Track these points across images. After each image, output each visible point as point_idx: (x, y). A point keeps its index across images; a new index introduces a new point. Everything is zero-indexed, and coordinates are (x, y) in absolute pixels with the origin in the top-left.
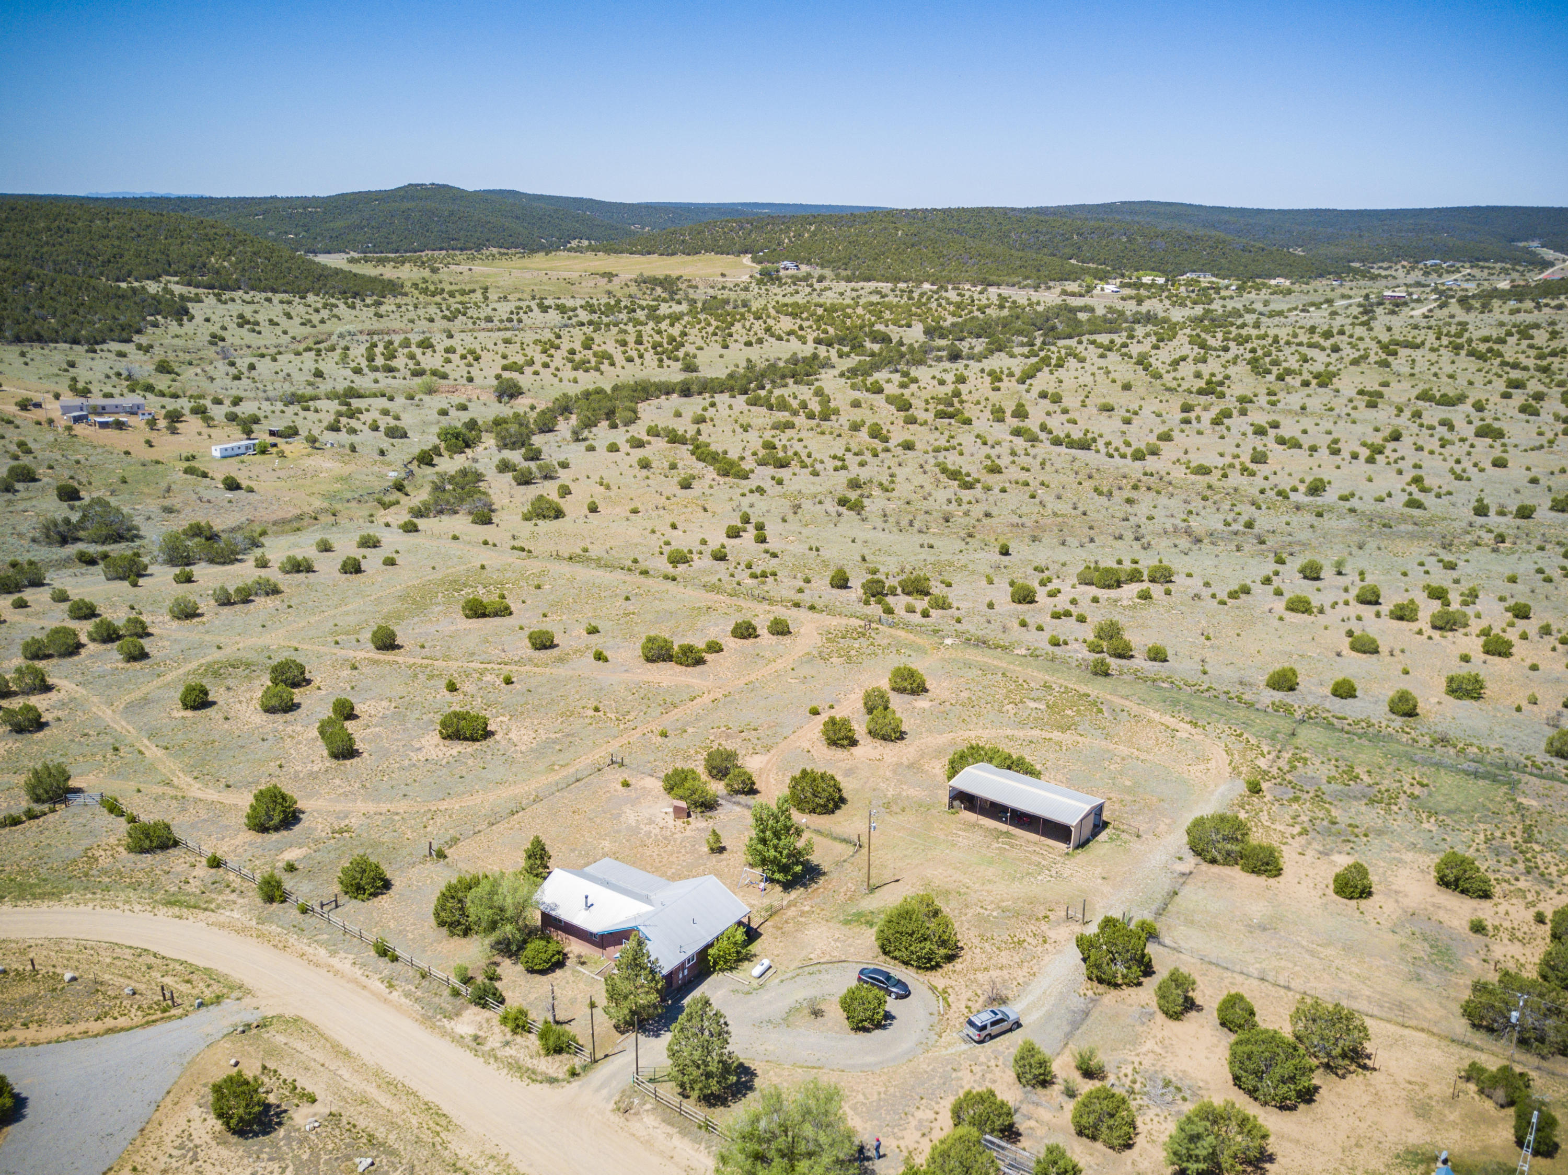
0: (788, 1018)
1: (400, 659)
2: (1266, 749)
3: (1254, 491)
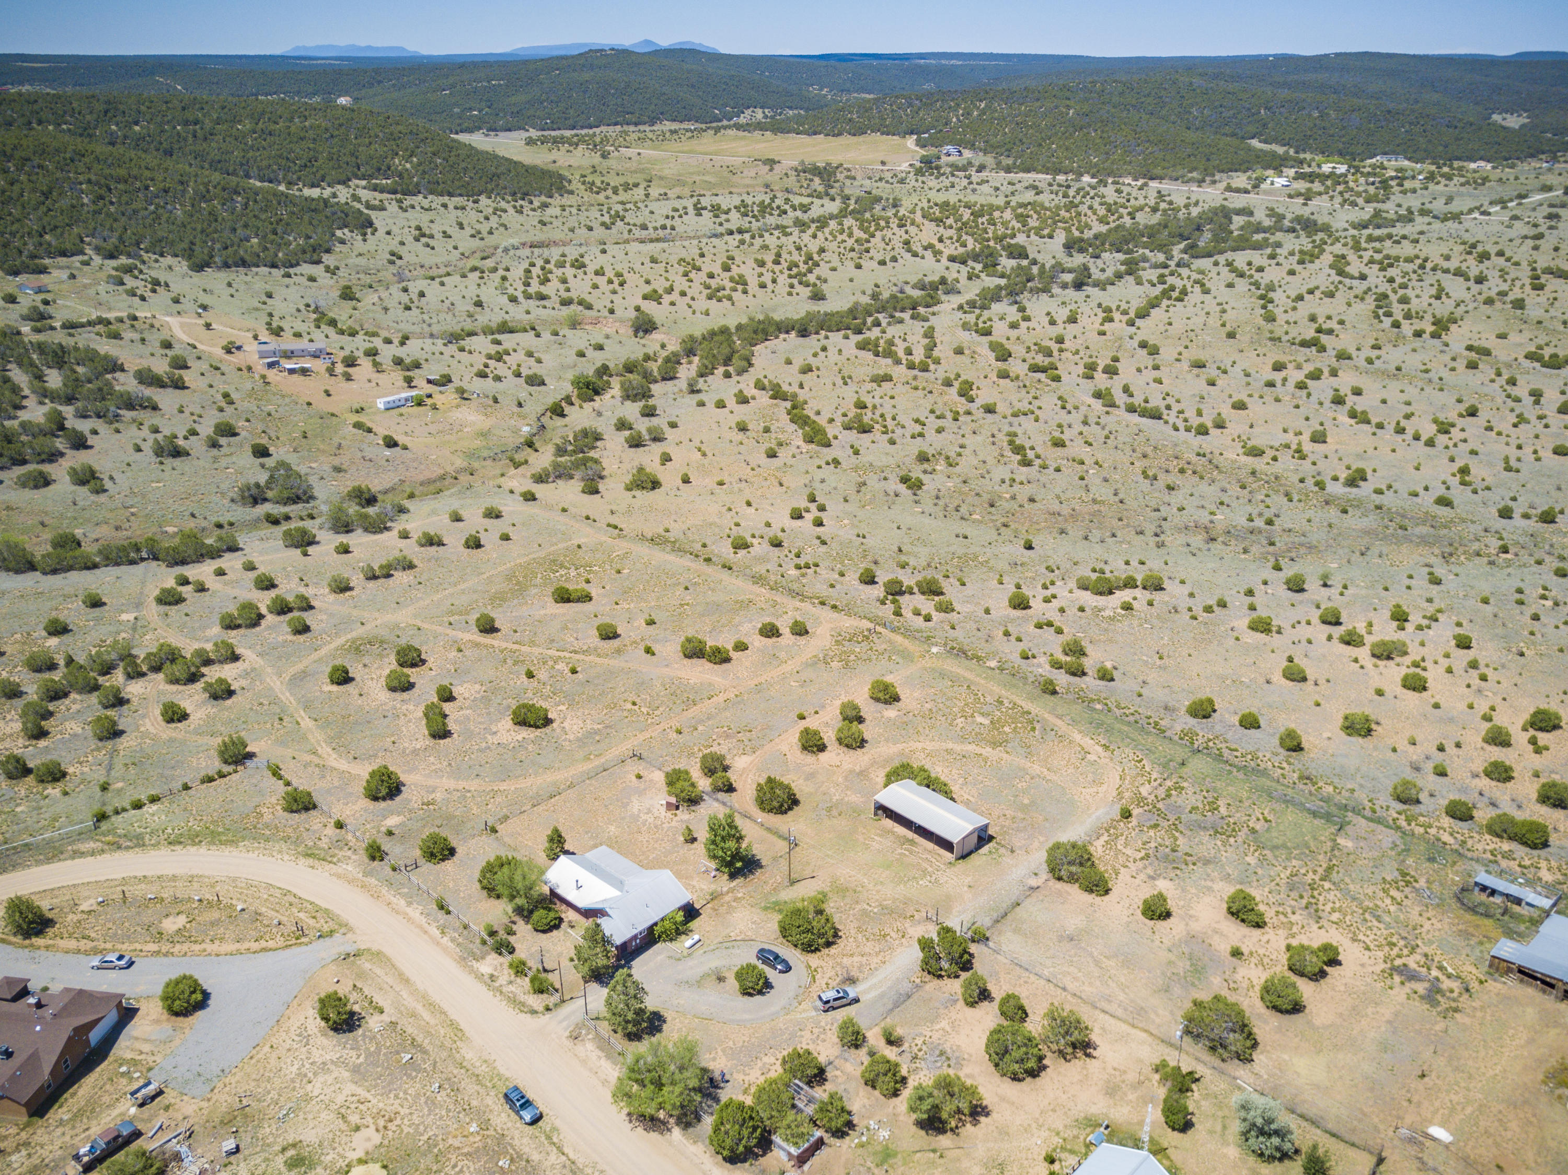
0: (700, 982)
1: (496, 643)
2: (1155, 775)
3: (1295, 479)
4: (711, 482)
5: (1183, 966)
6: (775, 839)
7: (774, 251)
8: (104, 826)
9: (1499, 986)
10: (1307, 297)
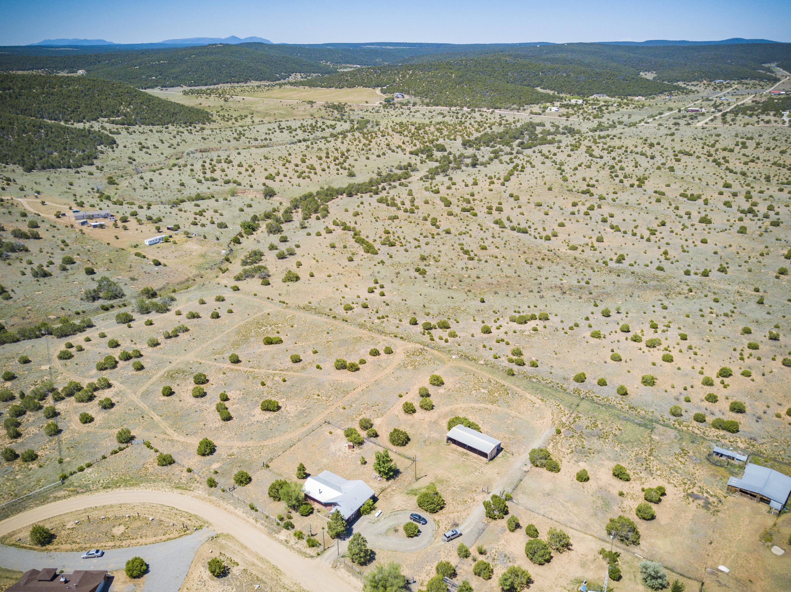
0: (386, 533)
1: (241, 368)
2: (566, 412)
3: (594, 260)
4: (323, 276)
5: (600, 503)
6: (403, 459)
7: (325, 151)
8: (67, 482)
9: (733, 498)
10: (579, 168)
